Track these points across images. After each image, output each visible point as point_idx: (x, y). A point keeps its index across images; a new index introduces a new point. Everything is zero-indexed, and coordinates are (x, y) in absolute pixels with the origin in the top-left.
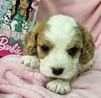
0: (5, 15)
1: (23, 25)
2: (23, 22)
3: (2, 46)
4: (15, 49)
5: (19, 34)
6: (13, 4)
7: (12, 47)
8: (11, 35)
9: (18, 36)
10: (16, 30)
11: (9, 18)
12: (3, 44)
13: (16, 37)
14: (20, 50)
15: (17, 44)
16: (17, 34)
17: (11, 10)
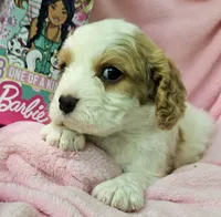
0: (15, 37)
1: (53, 60)
2: (52, 54)
3: (7, 103)
4: (34, 110)
6: (34, 16)
7: (27, 106)
8: (26, 81)
9: (42, 84)
10: (36, 70)
11: (22, 44)
13: (37, 84)
14: (43, 113)
15: (38, 101)
17: (28, 27)
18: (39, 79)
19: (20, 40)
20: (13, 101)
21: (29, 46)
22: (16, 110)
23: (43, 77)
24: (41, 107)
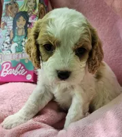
1: (23, 44)
2: (22, 41)
3: (6, 72)
4: (19, 70)
8: (13, 59)
10: (16, 52)
17: (9, 36)
18: (18, 55)
19: (7, 43)
21: (11, 43)
22: (10, 73)
23: (20, 53)
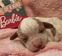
5: (10, 6)
7: (11, 19)
12: (4, 22)
14: (19, 17)
15: (14, 14)
16: (9, 7)
20: (5, 21)
24: (16, 15)
